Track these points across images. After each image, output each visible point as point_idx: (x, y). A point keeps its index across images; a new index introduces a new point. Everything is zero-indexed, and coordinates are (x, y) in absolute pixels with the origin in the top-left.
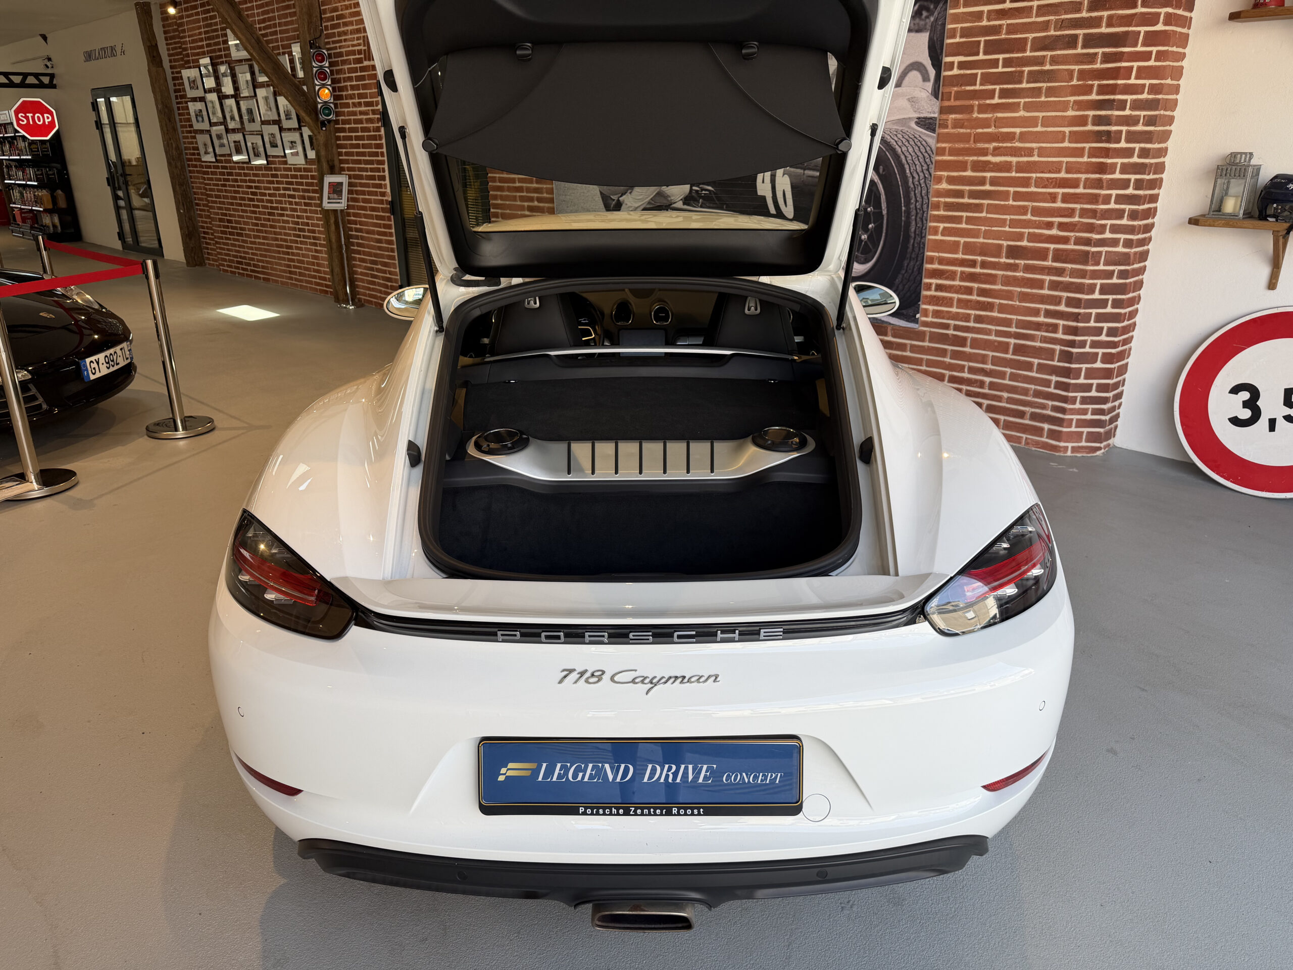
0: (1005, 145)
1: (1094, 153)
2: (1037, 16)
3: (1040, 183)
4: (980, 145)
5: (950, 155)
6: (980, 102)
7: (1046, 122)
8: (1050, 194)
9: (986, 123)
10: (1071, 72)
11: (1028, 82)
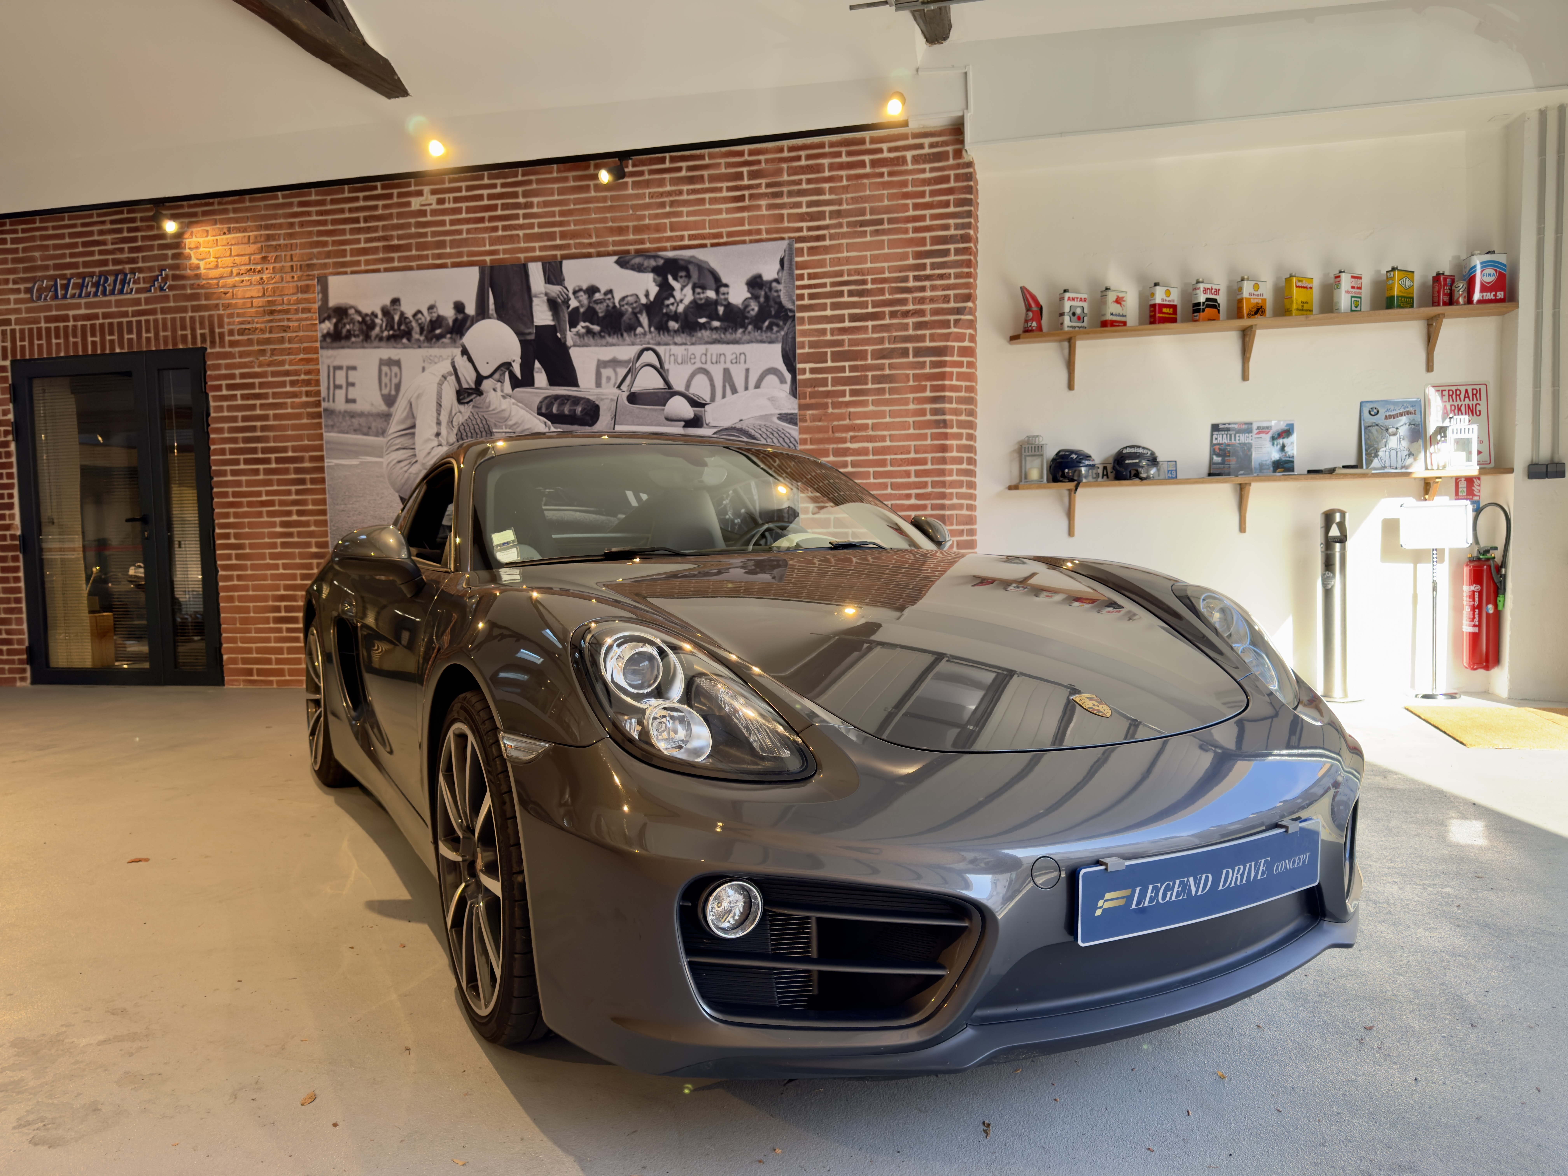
0: (860, 434)
1: (935, 437)
2: (873, 333)
3: (893, 463)
4: (838, 435)
5: (812, 444)
6: (835, 400)
7: (892, 414)
8: (905, 471)
9: (841, 417)
10: (908, 375)
11: (873, 384)
